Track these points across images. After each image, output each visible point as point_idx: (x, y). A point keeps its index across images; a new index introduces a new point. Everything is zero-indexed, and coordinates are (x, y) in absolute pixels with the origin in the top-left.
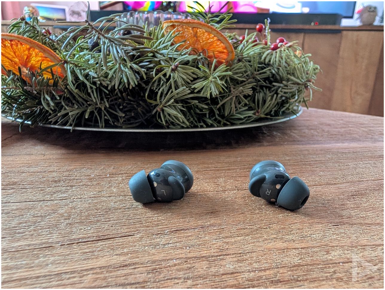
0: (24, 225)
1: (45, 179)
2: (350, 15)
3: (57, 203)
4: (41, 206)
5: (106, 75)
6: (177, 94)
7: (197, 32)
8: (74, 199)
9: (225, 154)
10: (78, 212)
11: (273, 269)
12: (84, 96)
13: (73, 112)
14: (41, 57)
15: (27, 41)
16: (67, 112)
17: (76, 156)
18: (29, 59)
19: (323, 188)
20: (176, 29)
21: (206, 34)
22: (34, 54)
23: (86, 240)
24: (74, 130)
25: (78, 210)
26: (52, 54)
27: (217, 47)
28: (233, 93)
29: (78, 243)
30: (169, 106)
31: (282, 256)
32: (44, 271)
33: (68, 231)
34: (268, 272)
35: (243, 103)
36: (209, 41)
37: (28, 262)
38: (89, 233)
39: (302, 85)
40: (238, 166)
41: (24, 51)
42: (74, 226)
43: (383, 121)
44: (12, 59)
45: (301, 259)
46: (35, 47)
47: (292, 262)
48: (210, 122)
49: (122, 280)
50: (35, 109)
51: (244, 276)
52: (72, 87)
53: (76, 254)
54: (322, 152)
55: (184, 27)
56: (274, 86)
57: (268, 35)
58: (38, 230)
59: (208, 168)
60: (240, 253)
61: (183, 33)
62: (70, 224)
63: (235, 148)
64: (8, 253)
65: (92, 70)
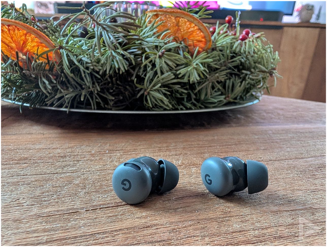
0: (47, 194)
1: (51, 155)
2: (290, 12)
3: (70, 175)
4: (56, 178)
5: (98, 61)
6: (162, 79)
7: (179, 21)
8: (84, 172)
9: (202, 133)
10: (91, 183)
11: (273, 228)
12: (78, 80)
13: (69, 95)
14: (37, 42)
15: (24, 27)
16: (62, 95)
17: (72, 135)
18: (25, 45)
19: (293, 161)
20: (160, 18)
21: (188, 23)
22: (30, 39)
23: (106, 206)
24: (70, 112)
25: (91, 181)
26: (47, 40)
27: (196, 36)
28: (210, 79)
29: (100, 209)
30: (155, 90)
31: (277, 217)
32: (79, 233)
33: (88, 199)
34: (269, 230)
35: (216, 89)
36: (189, 30)
37: (62, 225)
38: (107, 200)
39: (268, 72)
40: (217, 144)
41: (21, 36)
42: (92, 194)
43: (325, 106)
44: (9, 44)
45: (293, 219)
46: (32, 33)
47: (287, 222)
48: (189, 105)
49: (149, 239)
50: (31, 92)
51: (250, 233)
52: (67, 71)
53: (102, 217)
54: (284, 132)
55: (168, 16)
56: (243, 73)
57: (238, 27)
58: (61, 198)
59: (192, 145)
60: (242, 215)
61: (166, 22)
62: (88, 193)
63: (209, 128)
64: (41, 218)
65: (86, 56)
